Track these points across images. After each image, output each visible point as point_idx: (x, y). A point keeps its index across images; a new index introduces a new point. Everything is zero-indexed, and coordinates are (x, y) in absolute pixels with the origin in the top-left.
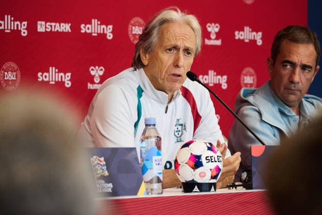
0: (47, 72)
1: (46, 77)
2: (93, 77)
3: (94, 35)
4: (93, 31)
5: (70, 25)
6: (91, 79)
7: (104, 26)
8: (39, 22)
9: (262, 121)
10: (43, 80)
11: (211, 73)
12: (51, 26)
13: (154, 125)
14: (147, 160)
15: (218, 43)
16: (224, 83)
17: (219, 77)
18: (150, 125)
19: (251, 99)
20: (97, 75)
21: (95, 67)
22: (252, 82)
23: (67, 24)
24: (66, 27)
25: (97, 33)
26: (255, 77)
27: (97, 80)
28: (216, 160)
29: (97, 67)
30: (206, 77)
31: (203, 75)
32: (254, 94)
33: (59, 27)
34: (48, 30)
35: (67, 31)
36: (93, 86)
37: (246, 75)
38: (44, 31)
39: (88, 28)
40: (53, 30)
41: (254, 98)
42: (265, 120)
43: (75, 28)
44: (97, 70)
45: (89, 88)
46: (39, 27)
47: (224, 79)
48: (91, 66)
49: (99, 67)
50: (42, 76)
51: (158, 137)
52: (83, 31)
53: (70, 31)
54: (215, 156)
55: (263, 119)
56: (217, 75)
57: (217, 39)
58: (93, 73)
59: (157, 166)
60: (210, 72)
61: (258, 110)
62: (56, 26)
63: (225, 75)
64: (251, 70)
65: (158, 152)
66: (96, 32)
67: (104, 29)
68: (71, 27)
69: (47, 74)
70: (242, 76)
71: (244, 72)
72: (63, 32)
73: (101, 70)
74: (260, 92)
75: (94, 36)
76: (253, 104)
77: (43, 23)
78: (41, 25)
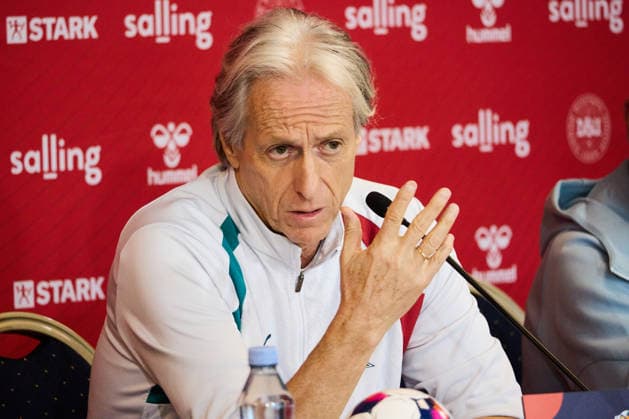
0: (35, 150)
1: (32, 162)
2: (162, 152)
3: (160, 40)
4: (159, 32)
5: (94, 19)
6: (157, 159)
7: (188, 16)
8: (10, 20)
9: (610, 275)
10: (24, 171)
11: (485, 117)
12: (43, 27)
13: (273, 366)
15: (504, 35)
16: (522, 140)
17: (508, 126)
19: (579, 213)
20: (172, 147)
21: (165, 125)
22: (597, 132)
23: (86, 19)
24: (83, 27)
25: (171, 36)
26: (607, 119)
27: (172, 160)
29: (171, 126)
30: (471, 128)
31: (464, 124)
32: (587, 199)
33: (64, 27)
34: (34, 38)
35: (86, 36)
36: (161, 177)
37: (582, 115)
38: (24, 40)
39: (145, 25)
40: (49, 37)
41: (587, 209)
42: (616, 272)
43: (111, 27)
44: (171, 134)
45: (150, 182)
46: (10, 31)
47: (522, 130)
48: (155, 123)
49: (177, 125)
50: (22, 160)
52: (130, 34)
53: (95, 35)
55: (612, 269)
56: (503, 120)
57: (499, 24)
58: (160, 142)
60: (481, 114)
61: (597, 242)
62: (58, 27)
63: (523, 118)
64: (594, 101)
66: (167, 32)
67: (187, 23)
68: (97, 25)
69: (35, 155)
70: (571, 118)
71: (576, 107)
72: (76, 39)
73: (184, 131)
74: (605, 192)
75: (162, 45)
76: (585, 227)
77: (22, 20)
78: (16, 26)
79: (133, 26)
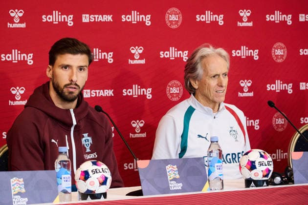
4: (133, 20)
5: (111, 16)
8: (84, 15)
11: (243, 48)
12: (95, 17)
14: (211, 166)
15: (250, 24)
16: (256, 55)
17: (251, 51)
18: (214, 142)
22: (282, 54)
23: (109, 16)
26: (286, 50)
28: (267, 164)
33: (101, 18)
34: (91, 21)
35: (109, 20)
39: (129, 18)
43: (117, 18)
51: (219, 150)
52: (124, 20)
53: (112, 20)
54: (266, 161)
56: (249, 49)
57: (249, 21)
59: (219, 170)
63: (256, 49)
65: (219, 160)
66: (136, 20)
70: (273, 49)
72: (105, 21)
75: (134, 24)
77: (87, 15)
78: (86, 17)
79: (124, 18)
